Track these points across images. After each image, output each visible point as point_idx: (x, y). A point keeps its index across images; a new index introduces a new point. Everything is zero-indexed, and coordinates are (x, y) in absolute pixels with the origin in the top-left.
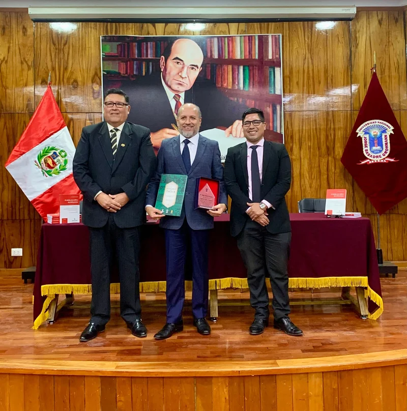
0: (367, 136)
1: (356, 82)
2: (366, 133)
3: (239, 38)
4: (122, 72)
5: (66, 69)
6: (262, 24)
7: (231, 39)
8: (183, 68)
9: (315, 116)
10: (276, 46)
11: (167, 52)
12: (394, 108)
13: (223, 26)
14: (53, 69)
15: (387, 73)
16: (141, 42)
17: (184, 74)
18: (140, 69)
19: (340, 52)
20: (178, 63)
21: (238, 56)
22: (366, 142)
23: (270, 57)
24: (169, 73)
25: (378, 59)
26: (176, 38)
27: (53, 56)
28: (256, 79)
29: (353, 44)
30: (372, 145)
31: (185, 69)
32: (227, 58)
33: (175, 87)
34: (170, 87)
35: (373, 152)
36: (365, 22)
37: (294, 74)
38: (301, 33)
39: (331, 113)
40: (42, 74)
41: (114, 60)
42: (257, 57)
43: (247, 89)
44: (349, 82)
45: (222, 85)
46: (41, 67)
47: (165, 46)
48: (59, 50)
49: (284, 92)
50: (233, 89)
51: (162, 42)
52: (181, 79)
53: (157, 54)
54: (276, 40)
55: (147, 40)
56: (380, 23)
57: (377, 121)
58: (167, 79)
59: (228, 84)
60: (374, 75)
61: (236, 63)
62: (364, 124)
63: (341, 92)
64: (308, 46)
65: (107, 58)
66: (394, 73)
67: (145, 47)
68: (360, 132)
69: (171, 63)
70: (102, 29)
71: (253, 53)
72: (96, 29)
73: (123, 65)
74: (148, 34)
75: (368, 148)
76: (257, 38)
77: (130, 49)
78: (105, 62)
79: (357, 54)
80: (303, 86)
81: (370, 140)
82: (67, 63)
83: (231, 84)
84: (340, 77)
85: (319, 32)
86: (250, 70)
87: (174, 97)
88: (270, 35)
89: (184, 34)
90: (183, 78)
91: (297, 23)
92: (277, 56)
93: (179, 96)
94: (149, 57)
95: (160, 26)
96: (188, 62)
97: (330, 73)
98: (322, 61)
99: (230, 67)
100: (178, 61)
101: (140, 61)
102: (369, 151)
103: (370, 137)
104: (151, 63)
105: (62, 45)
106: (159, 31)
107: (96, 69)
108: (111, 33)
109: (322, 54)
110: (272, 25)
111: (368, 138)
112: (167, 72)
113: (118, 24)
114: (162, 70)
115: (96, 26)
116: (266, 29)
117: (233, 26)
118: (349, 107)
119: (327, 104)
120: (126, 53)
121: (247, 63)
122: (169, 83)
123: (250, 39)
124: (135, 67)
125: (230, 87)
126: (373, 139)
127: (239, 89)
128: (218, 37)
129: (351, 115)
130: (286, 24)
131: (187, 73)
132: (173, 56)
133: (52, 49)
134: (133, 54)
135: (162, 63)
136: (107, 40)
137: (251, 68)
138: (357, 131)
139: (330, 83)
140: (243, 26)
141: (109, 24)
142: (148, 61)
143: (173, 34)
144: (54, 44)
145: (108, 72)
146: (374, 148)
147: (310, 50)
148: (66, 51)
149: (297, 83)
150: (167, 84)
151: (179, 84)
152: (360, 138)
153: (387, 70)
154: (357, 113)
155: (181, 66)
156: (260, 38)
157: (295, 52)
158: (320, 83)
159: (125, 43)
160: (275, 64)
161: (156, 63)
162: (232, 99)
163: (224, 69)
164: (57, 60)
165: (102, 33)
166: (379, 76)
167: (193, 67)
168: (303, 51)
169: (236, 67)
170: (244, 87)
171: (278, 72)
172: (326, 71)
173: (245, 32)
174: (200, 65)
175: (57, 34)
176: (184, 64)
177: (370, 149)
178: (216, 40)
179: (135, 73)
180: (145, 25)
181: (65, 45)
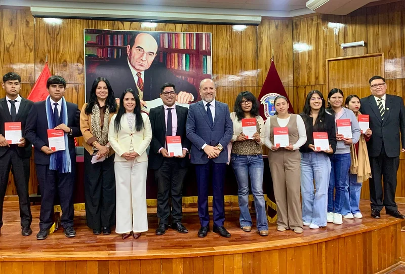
0: (267, 104)
1: (261, 67)
2: (267, 102)
3: (182, 34)
4: (100, 55)
5: (58, 52)
6: (199, 25)
7: (177, 35)
8: (143, 54)
9: (234, 90)
10: (208, 41)
11: (132, 42)
12: (284, 85)
13: (171, 26)
14: (49, 52)
15: (280, 62)
16: (113, 34)
17: (144, 58)
18: (112, 54)
19: (250, 47)
20: (140, 50)
21: (182, 47)
22: (266, 108)
23: (204, 49)
24: (134, 58)
25: (275, 52)
26: (139, 33)
27: (49, 43)
28: (194, 63)
29: (259, 41)
30: (270, 110)
31: (145, 54)
32: (174, 48)
33: (138, 67)
34: (134, 67)
35: (271, 114)
36: (267, 27)
37: (220, 61)
38: (224, 32)
39: (244, 88)
40: (40, 55)
41: (93, 47)
42: (195, 48)
43: (188, 70)
44: (256, 67)
45: (171, 67)
46: (39, 50)
47: (130, 38)
48: (54, 38)
49: (213, 73)
50: (178, 70)
51: (128, 35)
52: (141, 62)
53: (124, 43)
54: (208, 37)
55: (118, 33)
56: (277, 27)
57: (274, 94)
58: (131, 62)
59: (175, 66)
60: (273, 64)
61: (180, 52)
62: (266, 96)
63: (250, 73)
64: (229, 42)
65: (89, 45)
66: (285, 62)
67: (116, 38)
68: (263, 101)
69: (134, 50)
70: (85, 24)
71: (192, 45)
72: (81, 24)
73: (100, 50)
74: (118, 29)
75: (268, 112)
76: (195, 35)
77: (105, 39)
78: (87, 48)
79: (261, 49)
80: (226, 69)
81: (269, 106)
82: (59, 48)
83: (177, 66)
84: (250, 64)
85: (237, 32)
86: (190, 57)
87: (137, 74)
88: (204, 33)
89: (144, 30)
90: (143, 61)
91: (223, 26)
92: (209, 48)
93: (141, 74)
94: (119, 45)
95: (127, 24)
96: (147, 50)
97: (243, 61)
98: (238, 53)
99: (176, 54)
100: (140, 49)
101: (112, 48)
102: (268, 114)
103: (269, 104)
104: (120, 50)
105: (56, 34)
106: (126, 27)
107: (80, 52)
108: (92, 27)
109: (238, 48)
110: (205, 26)
111: (268, 105)
112: (132, 56)
113: (96, 21)
114: (128, 55)
115: (81, 22)
116: (201, 29)
117: (179, 26)
118: (256, 84)
119: (241, 82)
120: (102, 42)
121: (188, 52)
122: (133, 64)
123: (190, 35)
124: (109, 52)
125: (176, 68)
126: (271, 106)
127: (182, 70)
128: (168, 33)
129: (257, 90)
130: (215, 26)
131: (146, 58)
132: (136, 45)
133: (48, 37)
134: (108, 43)
135: (128, 50)
136: (89, 32)
137: (191, 55)
138: (261, 100)
139: (244, 67)
140: (185, 26)
141: (90, 21)
142: (118, 48)
143: (136, 30)
144: (50, 34)
145: (89, 55)
146: (272, 112)
147: (231, 45)
148: (59, 39)
149: (222, 67)
150: (132, 65)
151: (141, 65)
152: (263, 105)
153: (280, 60)
154: (260, 88)
155: (142, 52)
156: (197, 35)
157: (220, 46)
158: (237, 67)
159: (102, 35)
160: (207, 53)
161: (124, 50)
162: (178, 76)
163: (172, 56)
164: (52, 45)
165: (85, 27)
166: (275, 64)
167: (151, 53)
168: (226, 45)
169: (180, 55)
170: (186, 69)
171: (209, 58)
172: (241, 60)
173: (186, 30)
174: (155, 52)
175: (52, 27)
176: (144, 51)
177: (269, 112)
178: (166, 35)
179: (109, 56)
180: (116, 22)
181: (57, 35)
